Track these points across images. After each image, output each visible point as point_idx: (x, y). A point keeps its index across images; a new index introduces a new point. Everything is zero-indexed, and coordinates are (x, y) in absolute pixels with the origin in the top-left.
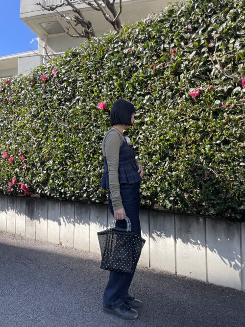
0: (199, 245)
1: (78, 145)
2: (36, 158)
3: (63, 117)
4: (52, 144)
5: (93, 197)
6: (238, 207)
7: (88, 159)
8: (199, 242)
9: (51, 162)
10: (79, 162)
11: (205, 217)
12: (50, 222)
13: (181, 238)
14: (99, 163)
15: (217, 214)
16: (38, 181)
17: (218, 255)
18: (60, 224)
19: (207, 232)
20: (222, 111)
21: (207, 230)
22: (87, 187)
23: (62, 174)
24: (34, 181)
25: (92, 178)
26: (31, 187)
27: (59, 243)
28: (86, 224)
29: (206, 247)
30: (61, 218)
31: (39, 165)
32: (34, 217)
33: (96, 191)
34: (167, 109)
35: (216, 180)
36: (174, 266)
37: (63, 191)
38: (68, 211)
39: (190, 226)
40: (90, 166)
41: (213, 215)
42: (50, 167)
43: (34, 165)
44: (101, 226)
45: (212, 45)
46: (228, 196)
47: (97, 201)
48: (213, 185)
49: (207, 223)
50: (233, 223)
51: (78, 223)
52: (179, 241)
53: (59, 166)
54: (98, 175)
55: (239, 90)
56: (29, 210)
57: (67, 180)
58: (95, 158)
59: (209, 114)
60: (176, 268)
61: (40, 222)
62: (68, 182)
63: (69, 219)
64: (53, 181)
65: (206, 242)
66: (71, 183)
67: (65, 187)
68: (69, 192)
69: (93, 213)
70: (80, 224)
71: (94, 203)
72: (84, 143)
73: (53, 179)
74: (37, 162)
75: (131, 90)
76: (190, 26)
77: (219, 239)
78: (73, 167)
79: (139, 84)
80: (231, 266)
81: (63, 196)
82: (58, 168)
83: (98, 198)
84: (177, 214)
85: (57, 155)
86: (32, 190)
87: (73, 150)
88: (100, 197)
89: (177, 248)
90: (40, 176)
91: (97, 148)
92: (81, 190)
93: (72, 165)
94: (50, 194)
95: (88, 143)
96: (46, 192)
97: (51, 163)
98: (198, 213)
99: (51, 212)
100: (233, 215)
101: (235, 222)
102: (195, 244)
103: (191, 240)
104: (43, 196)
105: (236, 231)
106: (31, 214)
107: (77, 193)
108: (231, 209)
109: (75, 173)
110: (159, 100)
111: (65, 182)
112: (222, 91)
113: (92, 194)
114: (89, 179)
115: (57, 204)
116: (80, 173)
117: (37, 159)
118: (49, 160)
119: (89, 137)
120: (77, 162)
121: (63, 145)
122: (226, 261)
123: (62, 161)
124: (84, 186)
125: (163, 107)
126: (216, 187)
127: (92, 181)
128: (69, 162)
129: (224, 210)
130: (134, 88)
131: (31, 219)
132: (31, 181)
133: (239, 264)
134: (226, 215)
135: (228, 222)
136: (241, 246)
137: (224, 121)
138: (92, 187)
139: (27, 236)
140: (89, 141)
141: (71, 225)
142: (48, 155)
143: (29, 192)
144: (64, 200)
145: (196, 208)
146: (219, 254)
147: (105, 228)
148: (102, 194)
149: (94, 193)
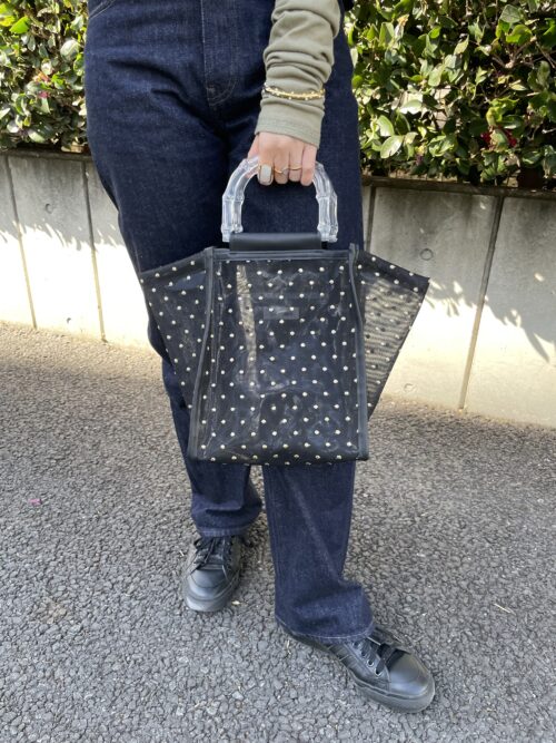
0: (456, 297)
8: (458, 288)
11: (499, 193)
29: (481, 304)
33: (21, 84)
39: (431, 232)
44: (68, 240)
47: (35, 136)
65: (485, 290)
69: (27, 186)
71: (23, 147)
77: (539, 277)
83: (37, 119)
146: (523, 326)
147: (86, 246)
148: (52, 101)
149: (15, 96)
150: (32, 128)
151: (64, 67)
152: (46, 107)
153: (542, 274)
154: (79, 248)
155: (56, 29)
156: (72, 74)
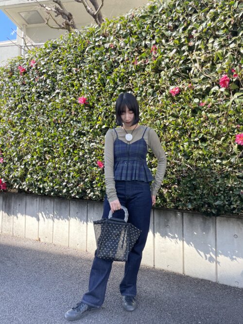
0: (177, 238)
1: (57, 140)
2: (13, 152)
3: (42, 111)
4: (30, 138)
5: (73, 193)
6: (214, 202)
7: (67, 154)
8: (177, 236)
9: (29, 156)
10: (59, 157)
11: (182, 212)
12: (28, 217)
13: (159, 232)
14: (79, 158)
15: (194, 209)
16: (15, 176)
17: (194, 249)
18: (38, 220)
19: (185, 226)
20: (200, 110)
21: (184, 224)
22: (67, 182)
23: (41, 169)
24: (11, 176)
25: (72, 174)
26: (8, 182)
27: (38, 239)
28: (66, 220)
29: (183, 241)
30: (40, 214)
31: (16, 159)
32: (12, 212)
33: (76, 186)
34: (147, 106)
35: (193, 176)
36: (153, 260)
37: (41, 186)
38: (47, 207)
39: (168, 221)
40: (70, 161)
41: (190, 209)
42: (28, 162)
43: (10, 160)
44: (81, 221)
45: (191, 44)
46: (204, 192)
47: (77, 197)
48: (190, 181)
49: (184, 217)
50: (208, 217)
51: (57, 219)
52: (158, 235)
53: (37, 161)
54: (78, 171)
55: (217, 89)
56: (6, 205)
57: (46, 175)
58: (75, 154)
59: (188, 112)
60: (154, 261)
61: (17, 217)
62: (47, 177)
63: (48, 214)
64: (31, 176)
65: (183, 236)
66: (51, 178)
67: (44, 182)
68: (48, 188)
69: (73, 207)
70: (59, 219)
71: (74, 198)
72: (64, 138)
73: (31, 174)
74: (14, 156)
75: (112, 86)
76: (171, 24)
77: (195, 233)
78: (52, 162)
79: (120, 80)
80: (206, 259)
81: (42, 191)
82: (37, 163)
83: (78, 193)
84: (156, 209)
85: (35, 149)
86: (9, 185)
87: (53, 145)
88: (80, 193)
89: (155, 242)
90: (17, 170)
91: (77, 143)
92: (60, 185)
93: (51, 160)
94: (28, 190)
95: (68, 138)
96: (24, 187)
97: (29, 158)
98: (176, 208)
99: (30, 208)
100: (209, 210)
101: (210, 217)
102: (172, 238)
103: (169, 234)
104: (21, 191)
105: (211, 225)
106: (8, 210)
107: (56, 189)
108: (207, 204)
109: (55, 168)
110: (140, 96)
111: (44, 177)
112: (201, 90)
113: (72, 189)
114: (69, 174)
115: (35, 200)
116: (59, 168)
117: (15, 153)
118: (27, 154)
119: (69, 132)
120: (57, 157)
121: (42, 139)
122: (202, 253)
123: (41, 156)
124: (63, 181)
125: (144, 104)
126: (194, 183)
127: (72, 177)
128: (48, 157)
129: (201, 205)
130: (115, 83)
131: (8, 215)
132: (8, 176)
133: (214, 257)
134: (202, 210)
135: (205, 216)
136: (216, 239)
137: (202, 119)
138: (72, 183)
139: (4, 232)
140: (69, 135)
141: (50, 221)
142: (26, 149)
143: (6, 187)
144: (44, 196)
145: (175, 204)
146: (195, 247)
147: (85, 223)
148: (82, 190)
149: (74, 189)
150: (77, 195)
151: (85, 183)
152: (80, 191)
153: (196, 232)
154: (83, 223)
155: (85, 177)
156: (87, 185)
